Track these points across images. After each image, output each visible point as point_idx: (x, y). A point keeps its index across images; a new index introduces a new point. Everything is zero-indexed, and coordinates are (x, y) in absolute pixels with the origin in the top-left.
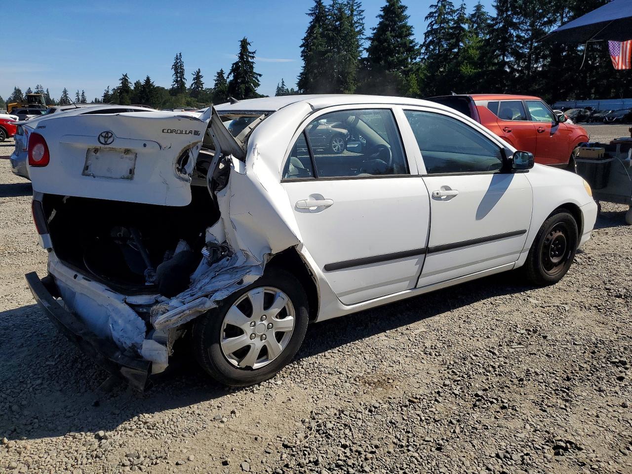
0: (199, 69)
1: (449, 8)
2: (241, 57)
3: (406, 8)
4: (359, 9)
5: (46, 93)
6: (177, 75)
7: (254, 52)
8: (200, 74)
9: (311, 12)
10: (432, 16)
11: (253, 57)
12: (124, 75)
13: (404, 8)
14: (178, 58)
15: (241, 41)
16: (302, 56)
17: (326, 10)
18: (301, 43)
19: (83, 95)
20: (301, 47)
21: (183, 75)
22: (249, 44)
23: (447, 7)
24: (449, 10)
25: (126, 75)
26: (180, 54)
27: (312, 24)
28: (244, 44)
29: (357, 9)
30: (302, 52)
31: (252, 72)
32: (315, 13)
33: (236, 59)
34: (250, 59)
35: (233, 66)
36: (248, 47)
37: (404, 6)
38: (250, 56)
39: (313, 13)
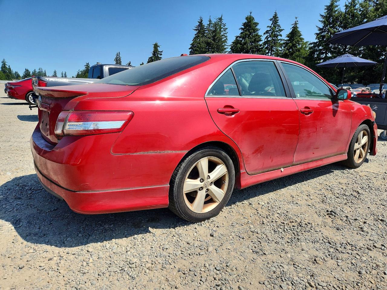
1: (278, 28)
3: (258, 24)
4: (225, 27)
5: (44, 72)
7: (162, 52)
9: (196, 28)
10: (268, 33)
13: (257, 24)
17: (205, 27)
18: (190, 46)
19: (65, 74)
20: (189, 49)
22: (159, 46)
23: (277, 28)
24: (278, 30)
28: (156, 46)
29: (223, 28)
32: (198, 29)
37: (257, 23)
38: (160, 54)
39: (197, 29)
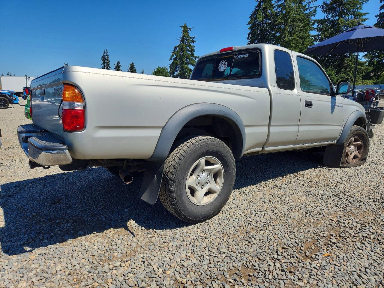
0: (119, 62)
2: (182, 41)
6: (104, 65)
8: (119, 65)
11: (193, 42)
12: (65, 64)
14: (106, 52)
15: (182, 27)
16: (248, 38)
21: (109, 64)
25: (67, 65)
26: (107, 50)
27: (257, 8)
30: (249, 34)
31: (192, 55)
33: (178, 43)
34: (191, 43)
35: (175, 49)
36: (189, 31)
